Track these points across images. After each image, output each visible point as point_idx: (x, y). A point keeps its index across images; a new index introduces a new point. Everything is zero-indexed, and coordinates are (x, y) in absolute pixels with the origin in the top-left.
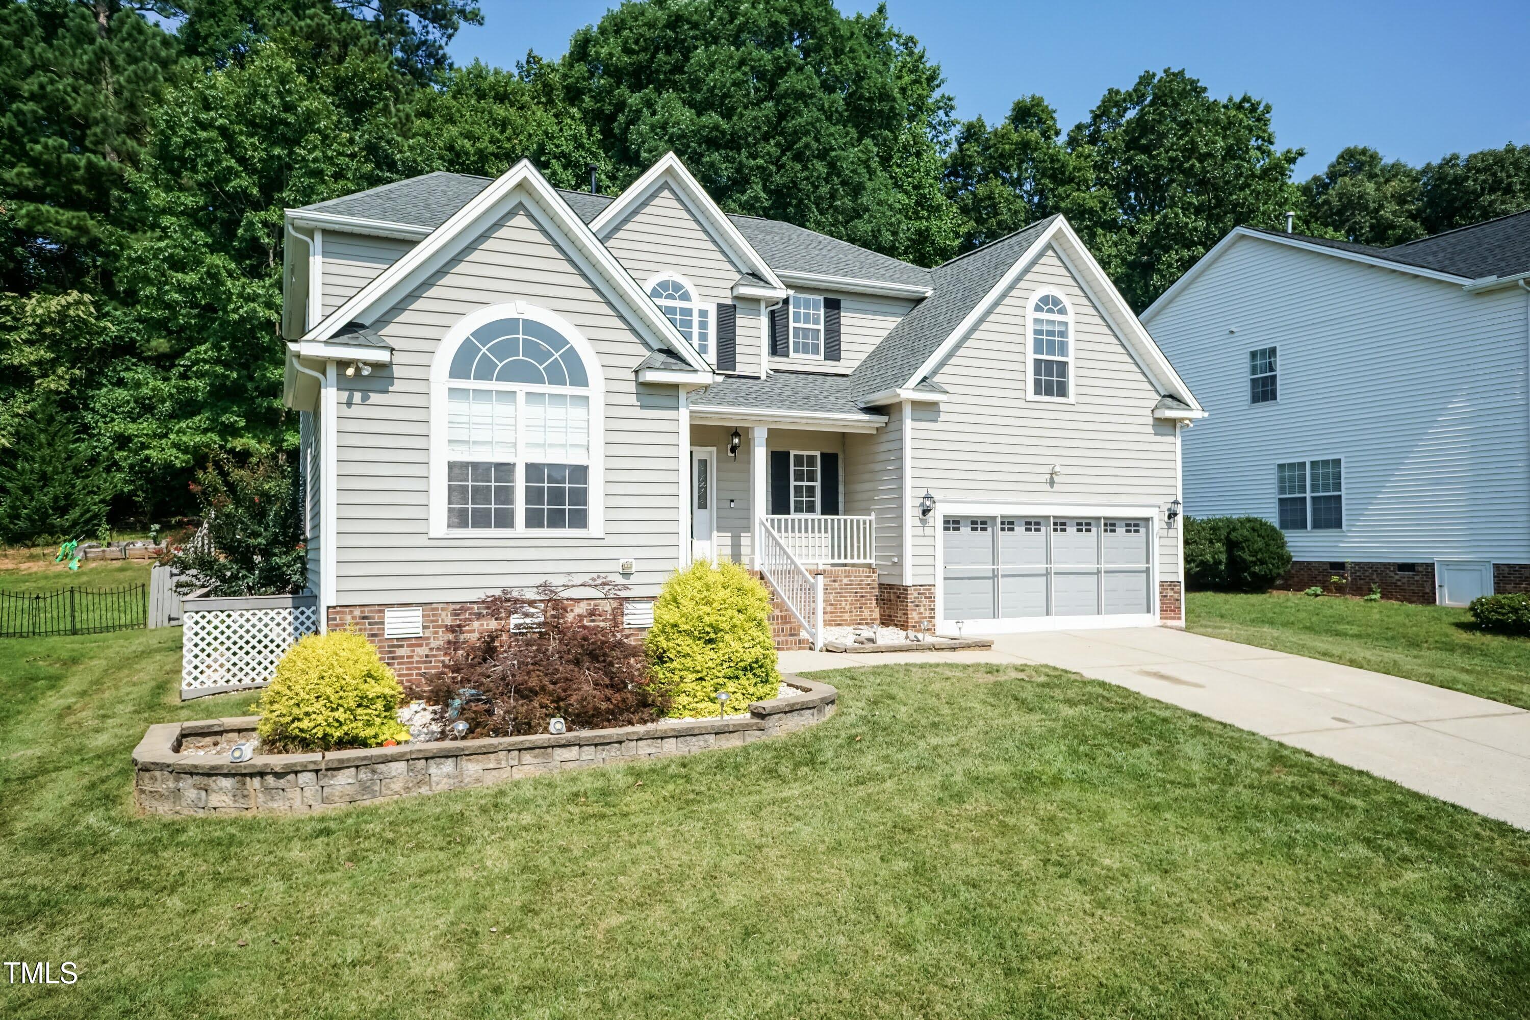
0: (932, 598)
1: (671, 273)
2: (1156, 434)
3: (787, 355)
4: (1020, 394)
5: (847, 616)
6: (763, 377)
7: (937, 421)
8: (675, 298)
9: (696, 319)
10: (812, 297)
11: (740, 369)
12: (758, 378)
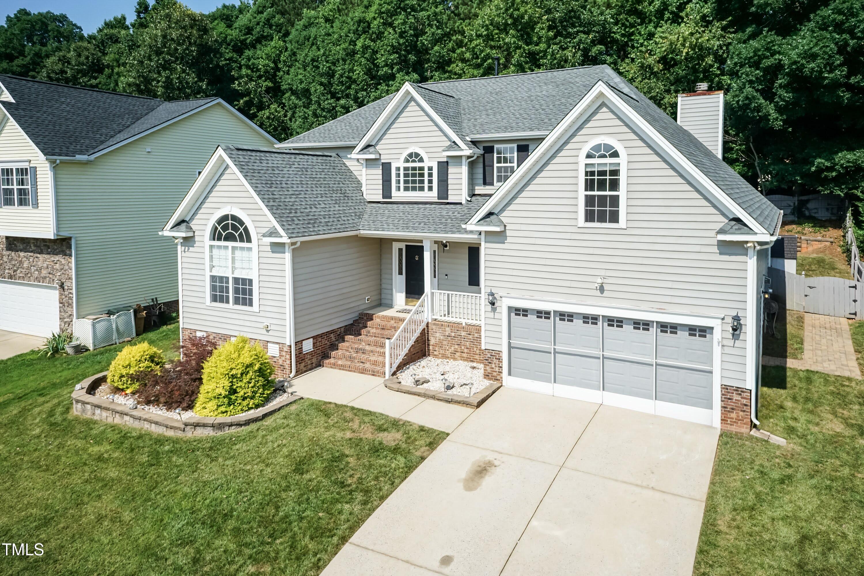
0: (499, 359)
1: (413, 148)
2: (721, 254)
3: (492, 184)
4: (573, 222)
5: (477, 357)
6: (464, 202)
7: (504, 243)
8: (415, 162)
9: (426, 172)
10: (508, 146)
11: (451, 199)
12: (460, 204)
